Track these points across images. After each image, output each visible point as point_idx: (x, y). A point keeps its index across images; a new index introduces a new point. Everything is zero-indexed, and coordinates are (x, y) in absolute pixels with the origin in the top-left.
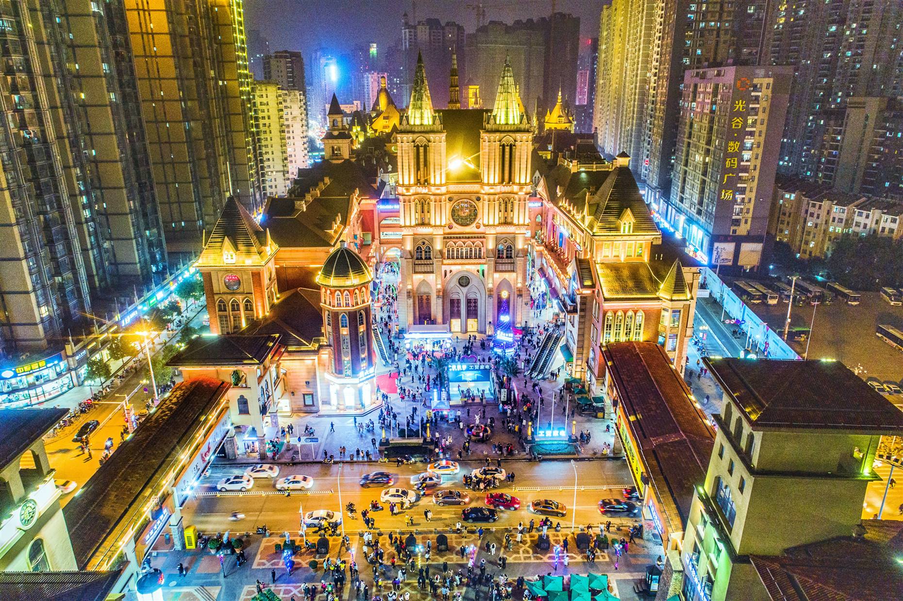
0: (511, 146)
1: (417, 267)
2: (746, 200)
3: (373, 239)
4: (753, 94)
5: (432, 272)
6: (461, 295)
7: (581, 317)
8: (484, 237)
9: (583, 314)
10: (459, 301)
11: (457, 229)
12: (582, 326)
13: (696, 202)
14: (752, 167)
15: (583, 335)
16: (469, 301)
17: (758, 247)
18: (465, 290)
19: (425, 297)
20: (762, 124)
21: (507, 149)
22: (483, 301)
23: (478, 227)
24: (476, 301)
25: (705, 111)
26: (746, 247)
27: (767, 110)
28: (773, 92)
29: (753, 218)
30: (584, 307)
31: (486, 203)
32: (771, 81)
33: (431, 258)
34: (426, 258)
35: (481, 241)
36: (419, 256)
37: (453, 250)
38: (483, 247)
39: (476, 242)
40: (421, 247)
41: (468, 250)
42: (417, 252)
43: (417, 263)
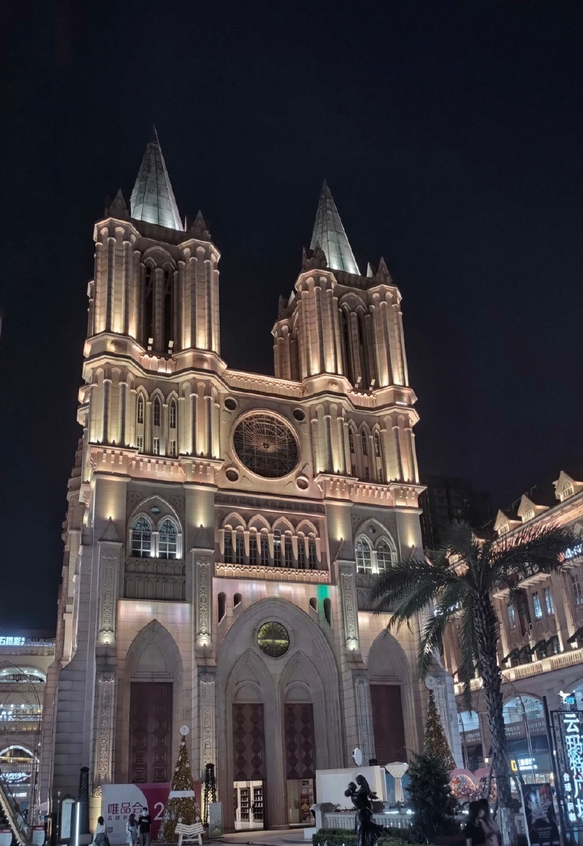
1: (132, 580)
5: (183, 598)
8: (320, 510)
11: (252, 480)
23: (303, 482)
24: (310, 712)
33: (179, 556)
34: (163, 556)
35: (314, 520)
36: (142, 550)
37: (240, 539)
38: (318, 536)
39: (300, 521)
40: (150, 521)
41: (282, 543)
42: (136, 537)
43: (132, 567)
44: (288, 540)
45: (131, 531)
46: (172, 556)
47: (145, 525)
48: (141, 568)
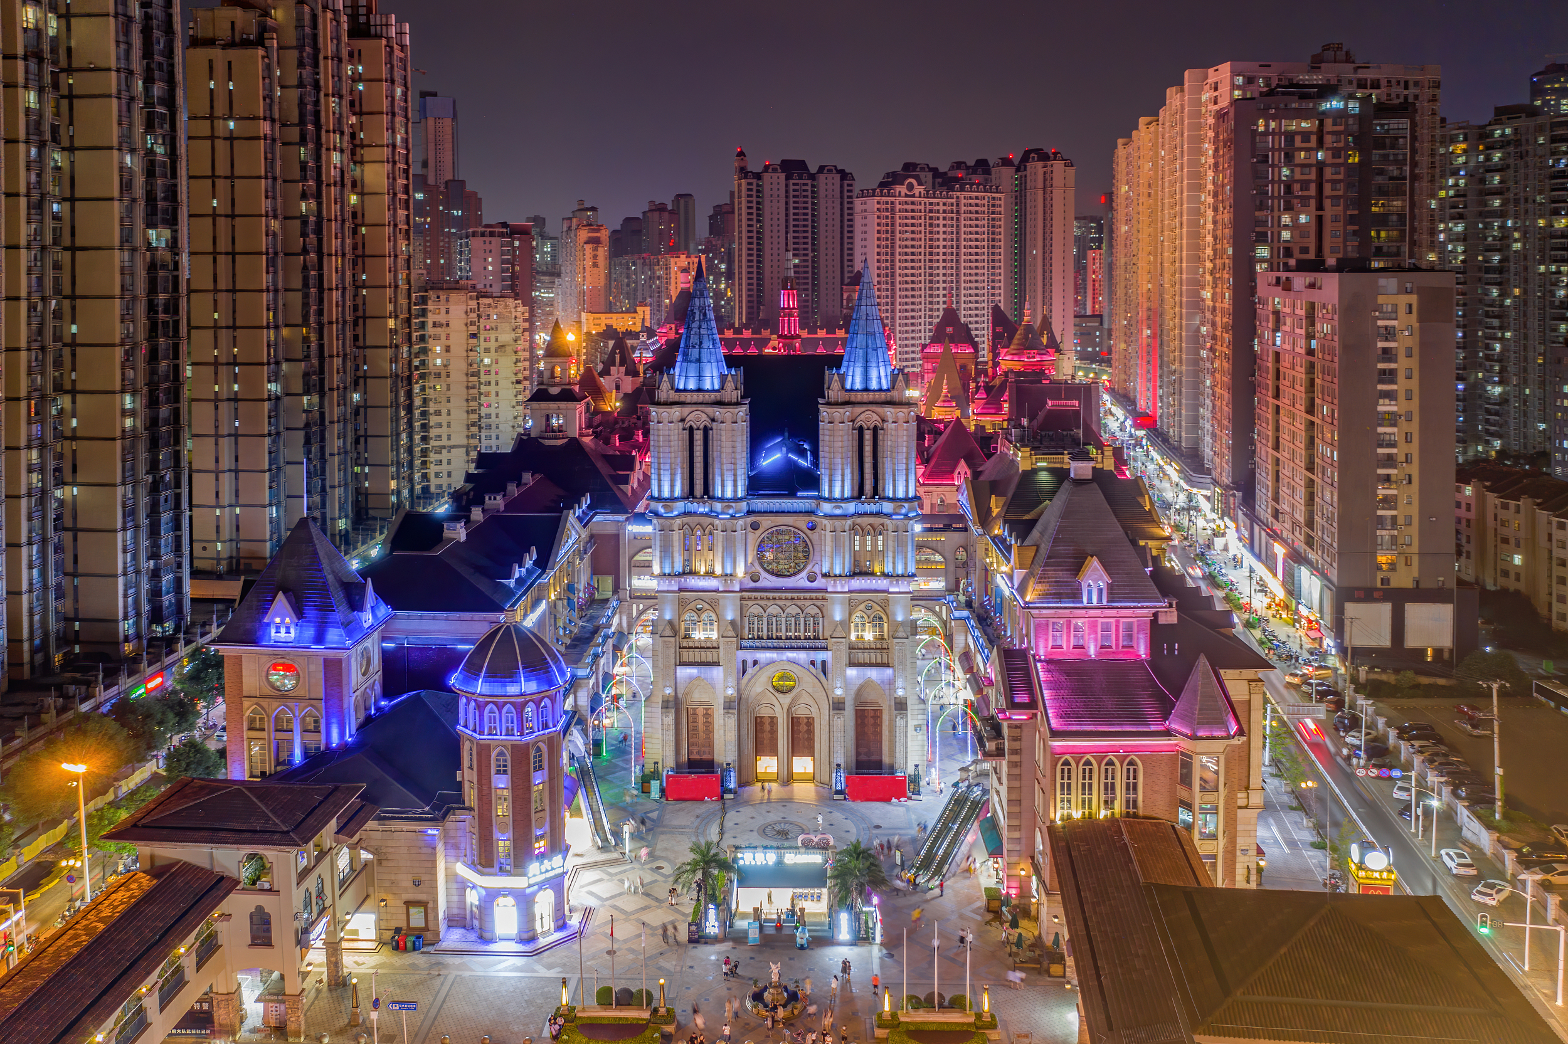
0: (875, 430)
1: (685, 653)
2: (1401, 521)
3: (616, 588)
4: (1380, 323)
5: (717, 664)
6: (778, 708)
7: (1012, 765)
8: (824, 599)
9: (1016, 758)
10: (773, 720)
11: (767, 581)
12: (1016, 784)
13: (1302, 520)
14: (1402, 458)
15: (1020, 802)
16: (794, 722)
17: (1444, 613)
18: (786, 699)
19: (701, 711)
20: (1409, 377)
21: (868, 436)
22: (825, 722)
23: (812, 578)
24: (810, 722)
25: (1298, 350)
26: (1416, 613)
27: (1416, 352)
28: (1421, 320)
29: (1421, 554)
30: (1016, 745)
31: (829, 535)
32: (1413, 299)
33: (715, 637)
34: (705, 637)
35: (819, 606)
36: (691, 632)
37: (761, 621)
38: (822, 617)
39: (807, 608)
40: (695, 614)
41: (792, 622)
42: (686, 625)
43: (685, 645)
44: (798, 620)
45: (683, 623)
47: (692, 617)
48: (690, 646)
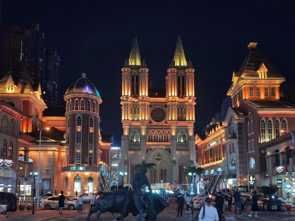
1: (131, 146)
5: (140, 150)
8: (170, 129)
10: (155, 171)
11: (154, 123)
16: (161, 171)
18: (159, 162)
21: (181, 78)
22: (170, 170)
23: (166, 123)
24: (165, 171)
33: (139, 141)
34: (136, 141)
35: (168, 131)
36: (132, 140)
37: (152, 136)
38: (169, 135)
39: (165, 131)
40: (133, 134)
41: (161, 137)
42: (131, 137)
43: (130, 144)
44: (162, 136)
45: (130, 137)
46: (138, 141)
47: (133, 135)
48: (132, 144)
